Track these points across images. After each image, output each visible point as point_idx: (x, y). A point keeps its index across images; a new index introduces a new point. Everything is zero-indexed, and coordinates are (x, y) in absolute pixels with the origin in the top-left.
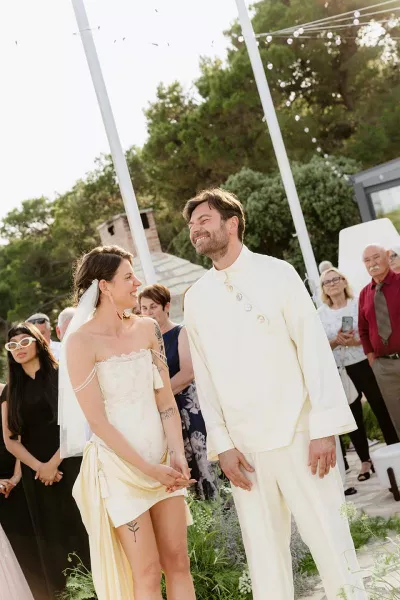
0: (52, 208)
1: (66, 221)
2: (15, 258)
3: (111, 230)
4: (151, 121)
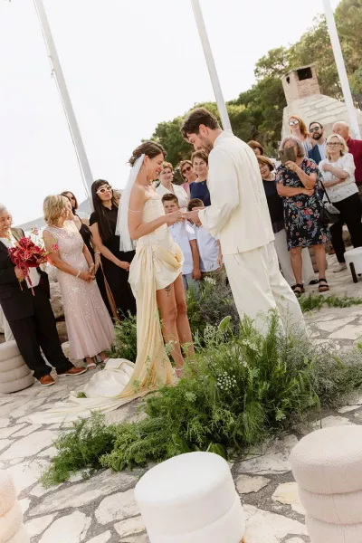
3: (288, 80)
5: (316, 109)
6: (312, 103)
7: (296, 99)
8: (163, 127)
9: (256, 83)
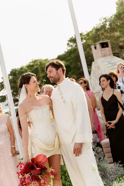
0: (85, 36)
1: (89, 41)
2: (72, 54)
3: (95, 48)
4: (117, 6)
5: (111, 63)
6: (109, 60)
7: (100, 58)
8: (14, 71)
9: (67, 51)
